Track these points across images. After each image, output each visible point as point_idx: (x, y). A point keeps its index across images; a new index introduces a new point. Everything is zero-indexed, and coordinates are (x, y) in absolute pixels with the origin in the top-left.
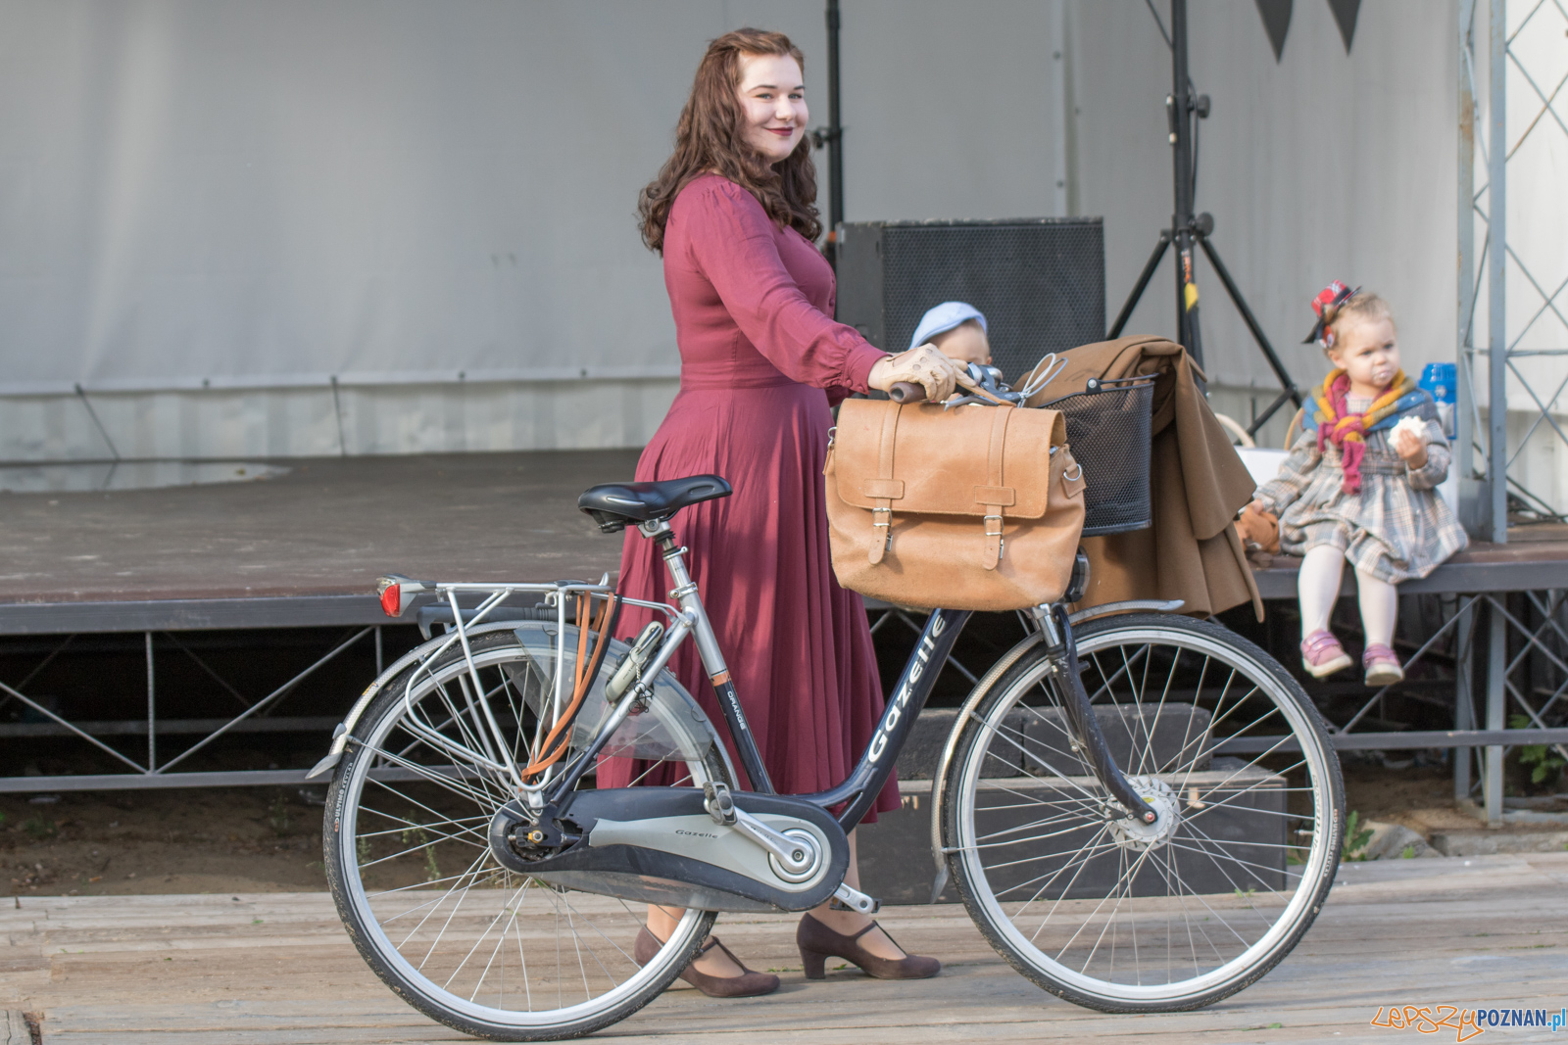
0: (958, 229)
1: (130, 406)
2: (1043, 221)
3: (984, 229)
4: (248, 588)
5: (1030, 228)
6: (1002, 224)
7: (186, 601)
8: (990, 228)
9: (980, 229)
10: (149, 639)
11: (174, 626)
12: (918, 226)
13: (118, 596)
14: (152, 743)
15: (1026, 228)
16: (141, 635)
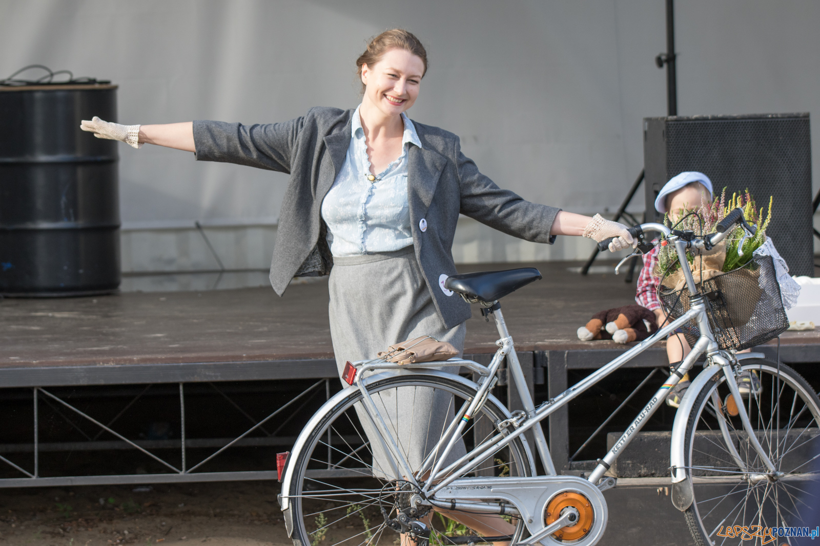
0: (714, 121)
1: (231, 236)
2: (770, 116)
3: (732, 121)
4: (244, 355)
5: (762, 120)
6: (743, 118)
7: (204, 363)
8: (735, 121)
9: (729, 121)
10: (181, 388)
11: (197, 379)
12: (689, 119)
13: (161, 360)
14: (183, 454)
15: (759, 120)
16: (176, 385)
